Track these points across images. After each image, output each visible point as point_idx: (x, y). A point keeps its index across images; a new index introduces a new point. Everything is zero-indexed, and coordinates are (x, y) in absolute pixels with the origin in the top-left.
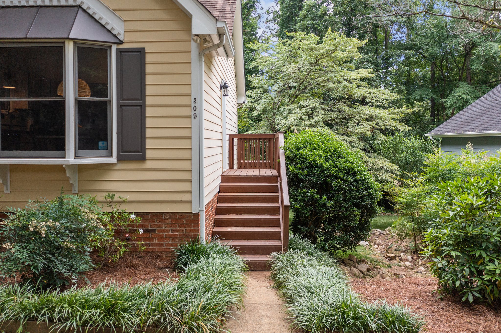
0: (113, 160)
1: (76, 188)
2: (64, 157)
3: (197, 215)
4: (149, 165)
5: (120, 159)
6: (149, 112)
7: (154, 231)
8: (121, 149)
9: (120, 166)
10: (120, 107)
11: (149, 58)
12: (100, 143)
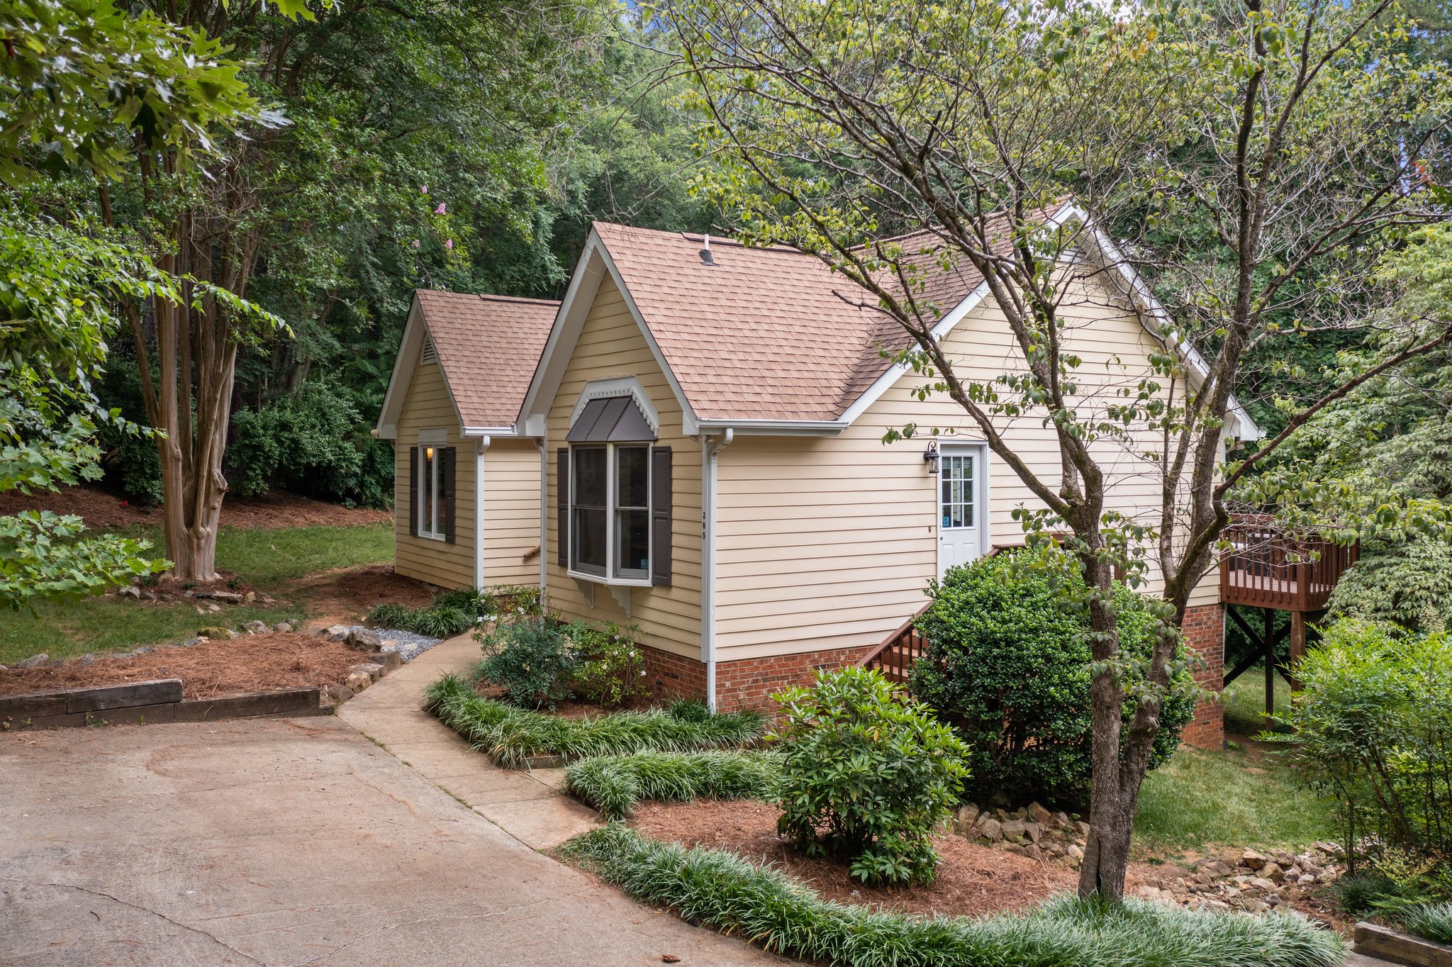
0: (647, 583)
1: (628, 612)
2: (604, 575)
3: (705, 665)
4: (675, 593)
5: (656, 583)
6: (676, 526)
7: (676, 677)
8: (654, 572)
9: (655, 592)
10: (654, 518)
11: (676, 460)
12: (643, 561)
